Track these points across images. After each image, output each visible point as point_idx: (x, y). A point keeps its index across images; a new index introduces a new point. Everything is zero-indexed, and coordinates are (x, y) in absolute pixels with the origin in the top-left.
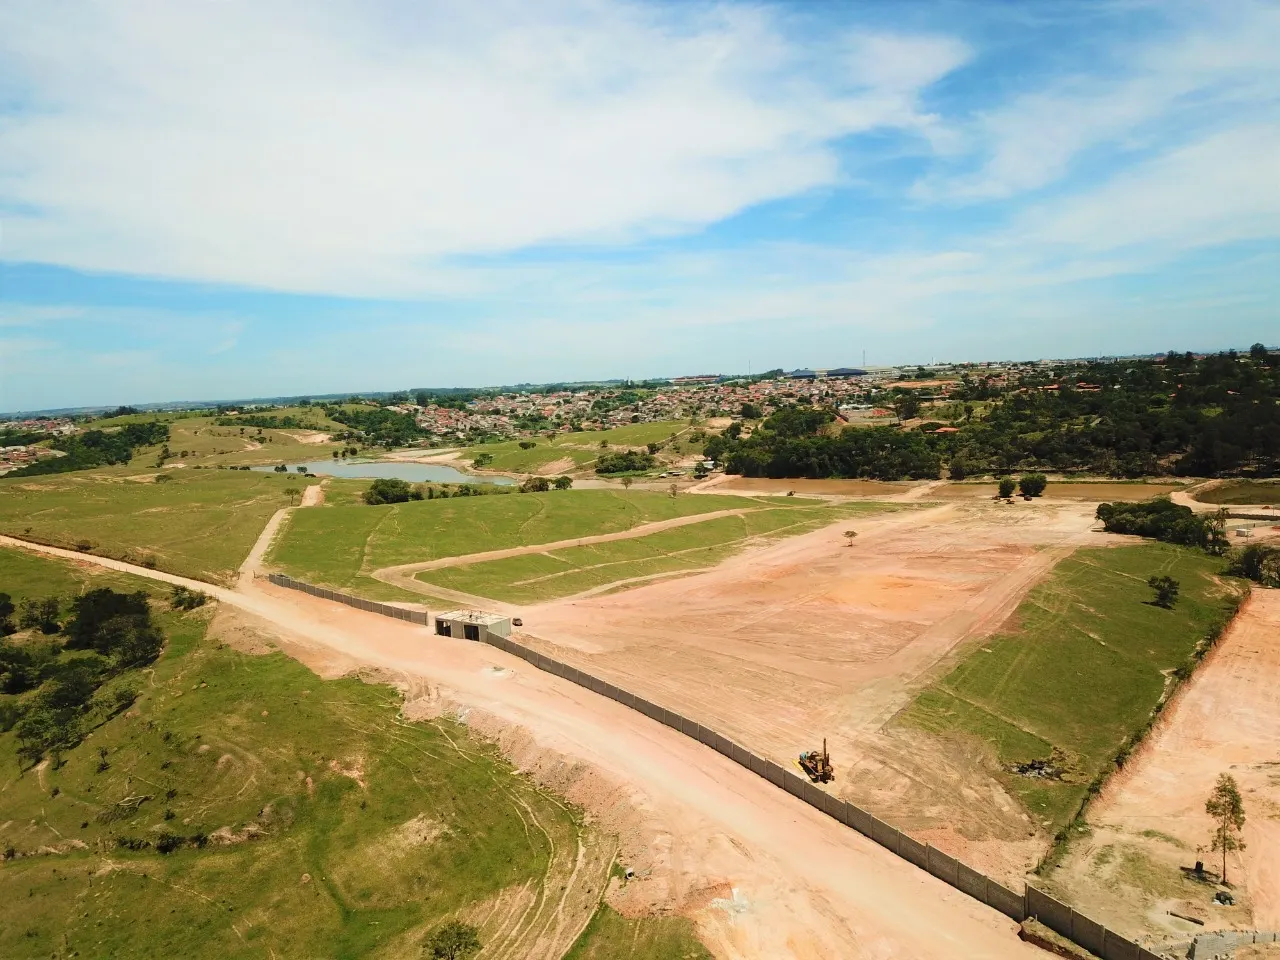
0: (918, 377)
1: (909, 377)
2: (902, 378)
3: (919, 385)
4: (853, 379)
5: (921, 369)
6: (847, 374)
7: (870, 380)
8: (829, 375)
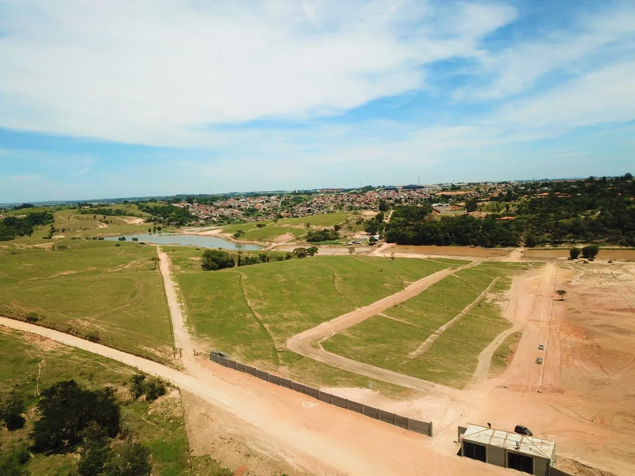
0: (452, 189)
1: (447, 189)
2: (444, 190)
3: (453, 193)
4: (418, 190)
5: (453, 185)
6: (414, 188)
7: (428, 191)
8: (404, 188)
